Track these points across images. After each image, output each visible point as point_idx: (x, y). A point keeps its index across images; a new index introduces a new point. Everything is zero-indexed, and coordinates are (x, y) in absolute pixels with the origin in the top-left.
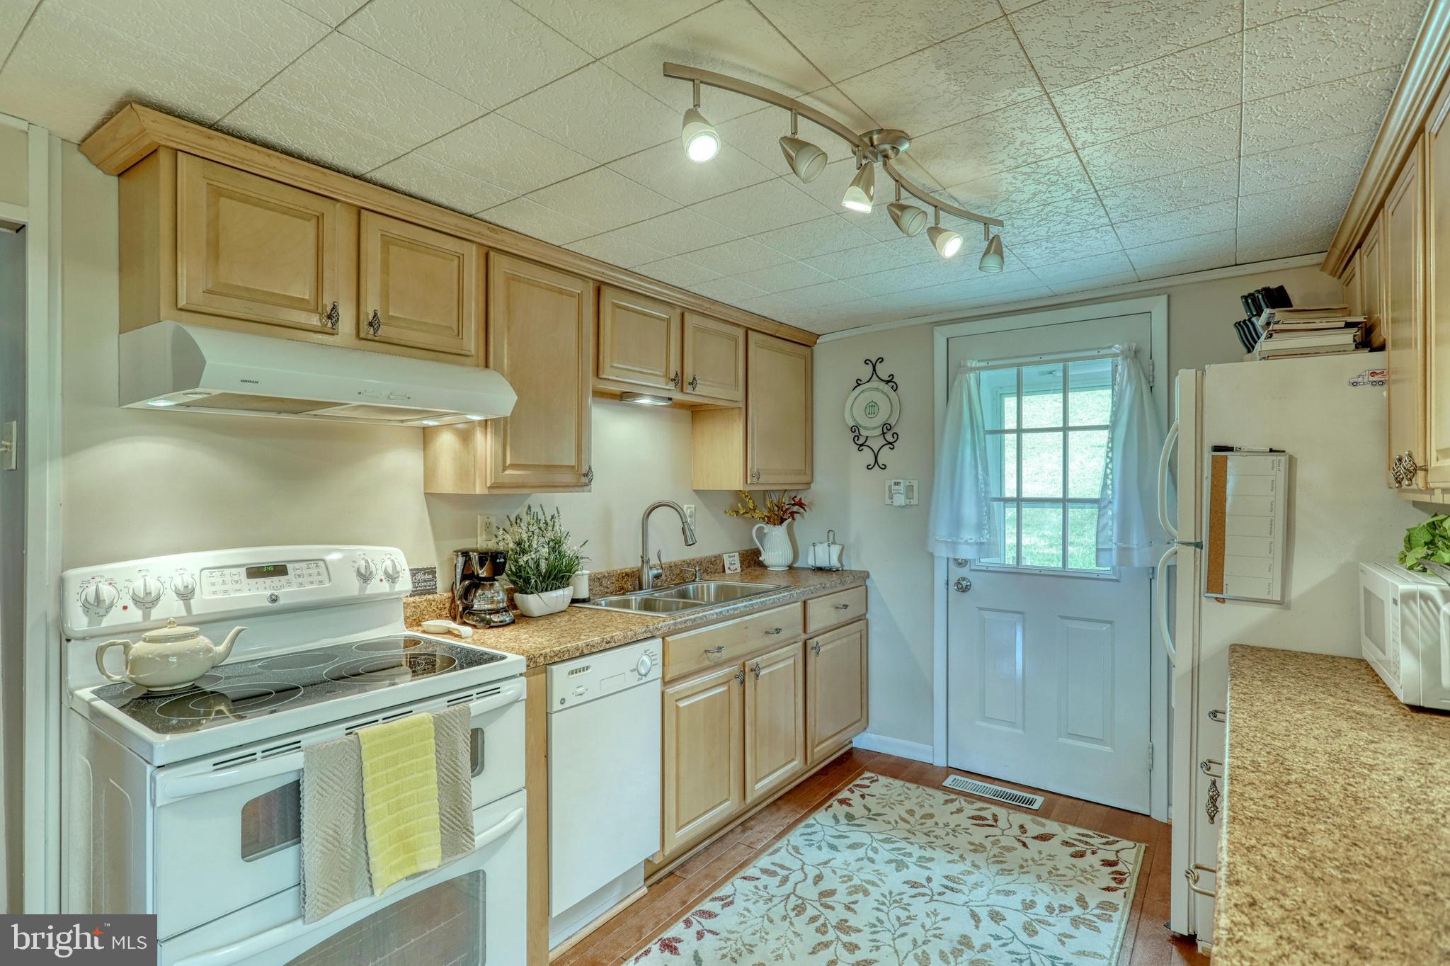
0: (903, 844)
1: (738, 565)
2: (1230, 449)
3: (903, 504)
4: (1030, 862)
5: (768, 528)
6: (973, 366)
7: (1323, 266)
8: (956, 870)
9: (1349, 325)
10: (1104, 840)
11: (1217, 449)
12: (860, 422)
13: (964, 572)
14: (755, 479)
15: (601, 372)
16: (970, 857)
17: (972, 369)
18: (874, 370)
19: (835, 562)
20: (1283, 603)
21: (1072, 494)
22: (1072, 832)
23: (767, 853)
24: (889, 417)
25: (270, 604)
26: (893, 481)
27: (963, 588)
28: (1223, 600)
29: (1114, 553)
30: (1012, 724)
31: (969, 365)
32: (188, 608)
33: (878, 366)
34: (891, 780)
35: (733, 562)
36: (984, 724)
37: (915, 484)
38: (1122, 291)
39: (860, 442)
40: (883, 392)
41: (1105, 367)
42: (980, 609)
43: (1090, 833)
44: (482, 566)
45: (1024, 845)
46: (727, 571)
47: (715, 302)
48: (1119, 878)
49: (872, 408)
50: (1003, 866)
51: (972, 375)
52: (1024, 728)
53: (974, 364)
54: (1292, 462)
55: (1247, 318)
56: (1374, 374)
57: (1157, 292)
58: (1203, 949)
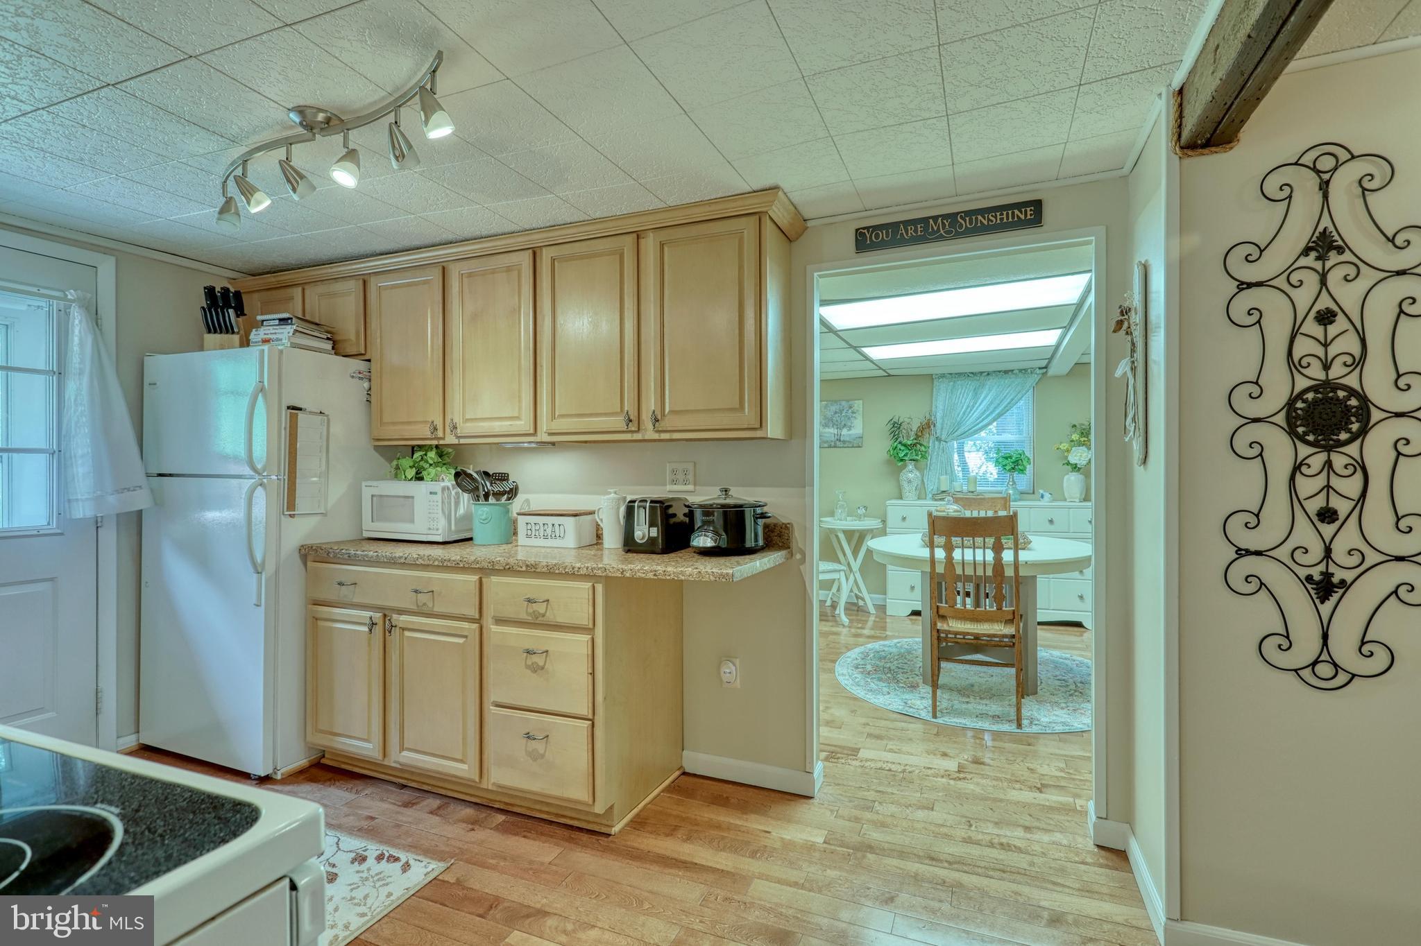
2: (300, 409)
9: (321, 336)
11: (292, 408)
20: (325, 514)
28: (292, 516)
38: (67, 235)
55: (207, 306)
56: (360, 373)
57: (106, 251)
58: (282, 774)
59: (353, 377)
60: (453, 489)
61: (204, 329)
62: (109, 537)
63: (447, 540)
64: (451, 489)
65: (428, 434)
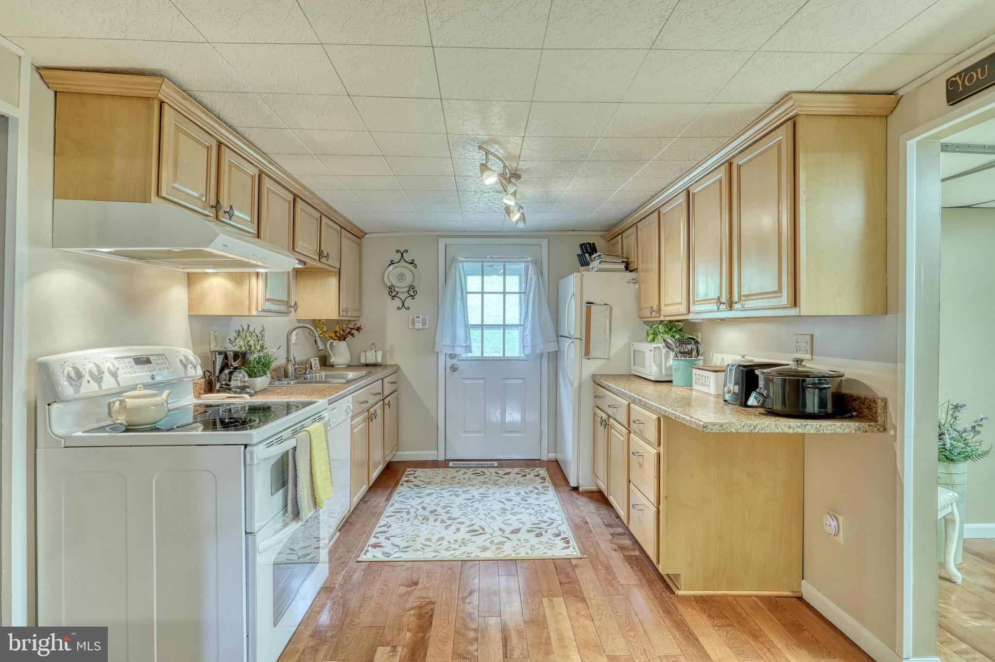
0: (451, 489)
1: (318, 365)
2: (592, 303)
3: (421, 328)
4: (508, 482)
5: (335, 343)
6: (462, 260)
7: (602, 236)
8: (482, 491)
9: (623, 262)
10: (530, 470)
11: (588, 303)
12: (394, 284)
13: (455, 361)
14: (345, 313)
15: (296, 246)
16: (484, 486)
17: (461, 261)
18: (402, 256)
19: (379, 360)
20: (609, 359)
21: (507, 323)
22: (517, 470)
23: (388, 506)
24: (413, 282)
25: (152, 381)
26: (416, 316)
27: (454, 369)
28: (589, 359)
29: (530, 347)
30: (479, 432)
31: (459, 259)
32: (100, 387)
33: (404, 254)
34: (424, 469)
35: (315, 362)
36: (465, 435)
37: (427, 317)
38: (530, 234)
39: (394, 294)
40: (408, 268)
41: (522, 266)
42: (463, 379)
43: (524, 469)
44: (235, 360)
45: (502, 478)
46: (313, 368)
47: (335, 211)
48: (544, 479)
49: (401, 277)
50: (499, 486)
51: (461, 264)
52: (485, 433)
53: (462, 259)
54: (611, 308)
55: (580, 254)
56: (633, 280)
57: (544, 237)
58: (582, 490)
59: (628, 283)
60: (664, 348)
61: (580, 265)
62: (545, 362)
63: (658, 380)
64: (662, 349)
65: (649, 315)
